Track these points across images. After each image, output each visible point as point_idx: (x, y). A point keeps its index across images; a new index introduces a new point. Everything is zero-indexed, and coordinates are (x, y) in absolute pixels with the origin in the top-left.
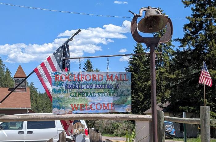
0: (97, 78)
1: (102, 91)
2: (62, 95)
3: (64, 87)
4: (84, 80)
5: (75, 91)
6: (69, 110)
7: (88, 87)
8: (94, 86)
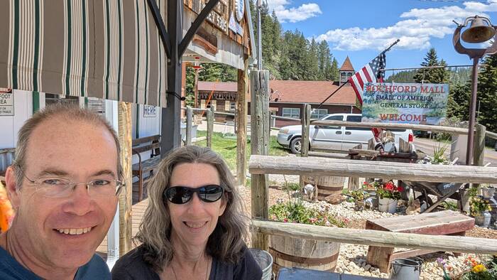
0: (410, 90)
1: (415, 103)
2: (373, 105)
3: (375, 97)
4: (396, 91)
5: (386, 101)
6: (378, 119)
7: (399, 98)
8: (406, 97)
